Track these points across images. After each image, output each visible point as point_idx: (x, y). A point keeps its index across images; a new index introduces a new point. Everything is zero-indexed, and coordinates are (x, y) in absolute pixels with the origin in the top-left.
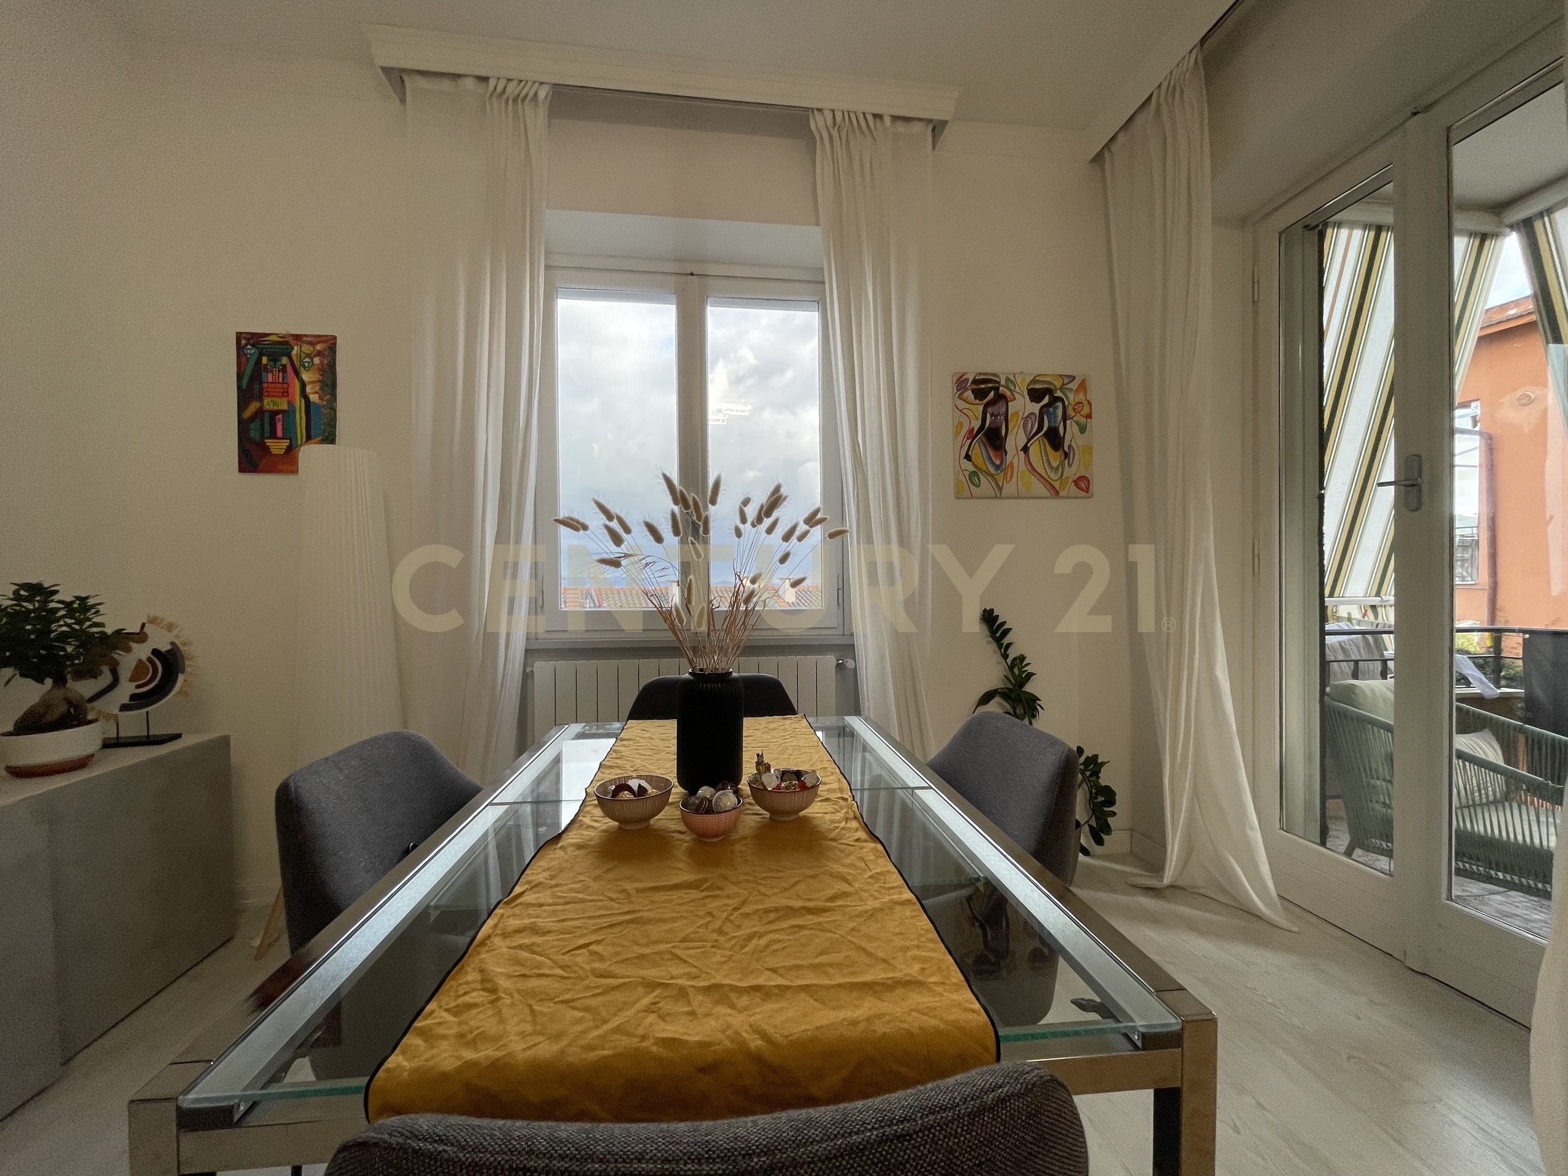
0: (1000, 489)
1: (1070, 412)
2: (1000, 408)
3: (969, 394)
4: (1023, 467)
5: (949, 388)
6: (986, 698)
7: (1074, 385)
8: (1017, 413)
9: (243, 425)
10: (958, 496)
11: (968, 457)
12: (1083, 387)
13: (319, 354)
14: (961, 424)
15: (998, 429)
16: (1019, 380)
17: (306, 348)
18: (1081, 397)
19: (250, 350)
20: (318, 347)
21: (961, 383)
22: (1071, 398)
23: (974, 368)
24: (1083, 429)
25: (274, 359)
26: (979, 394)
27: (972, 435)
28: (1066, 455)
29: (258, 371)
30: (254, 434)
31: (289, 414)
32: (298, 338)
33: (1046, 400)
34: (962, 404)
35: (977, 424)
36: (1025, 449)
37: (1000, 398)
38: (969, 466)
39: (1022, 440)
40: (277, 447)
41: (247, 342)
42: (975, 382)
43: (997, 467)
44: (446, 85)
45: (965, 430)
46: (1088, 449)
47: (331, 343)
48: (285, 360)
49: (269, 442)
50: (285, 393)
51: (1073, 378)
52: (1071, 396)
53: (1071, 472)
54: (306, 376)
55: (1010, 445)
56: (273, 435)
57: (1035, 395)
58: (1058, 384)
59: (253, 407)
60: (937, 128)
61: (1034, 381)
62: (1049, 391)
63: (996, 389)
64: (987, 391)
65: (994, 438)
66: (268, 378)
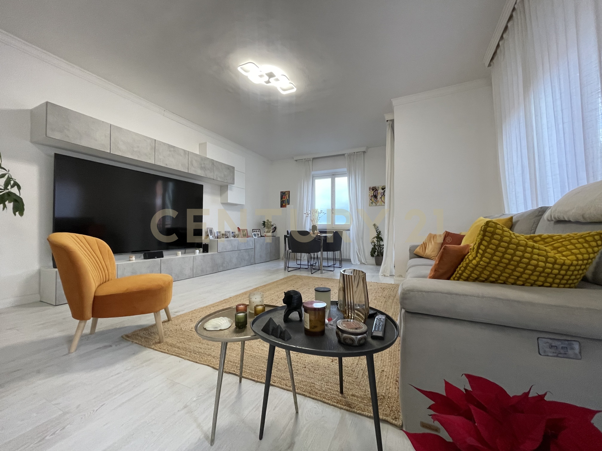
0: (376, 204)
2: (377, 192)
3: (371, 190)
4: (380, 201)
5: (368, 189)
6: (374, 238)
8: (379, 192)
9: (281, 202)
10: (370, 206)
11: (371, 200)
15: (376, 195)
16: (380, 187)
17: (287, 193)
19: (282, 194)
21: (370, 188)
23: (372, 186)
25: (284, 194)
26: (373, 190)
27: (372, 196)
29: (282, 196)
30: (282, 203)
31: (285, 200)
32: (286, 191)
34: (370, 192)
35: (372, 195)
36: (381, 198)
37: (376, 190)
38: (371, 201)
39: (380, 196)
40: (284, 204)
41: (281, 192)
42: (372, 188)
43: (376, 201)
44: (301, 160)
45: (370, 195)
47: (289, 191)
50: (285, 198)
54: (287, 196)
55: (378, 197)
56: (284, 203)
57: (382, 189)
59: (282, 200)
60: (364, 152)
61: (383, 187)
63: (376, 189)
64: (374, 189)
65: (375, 197)
66: (283, 196)
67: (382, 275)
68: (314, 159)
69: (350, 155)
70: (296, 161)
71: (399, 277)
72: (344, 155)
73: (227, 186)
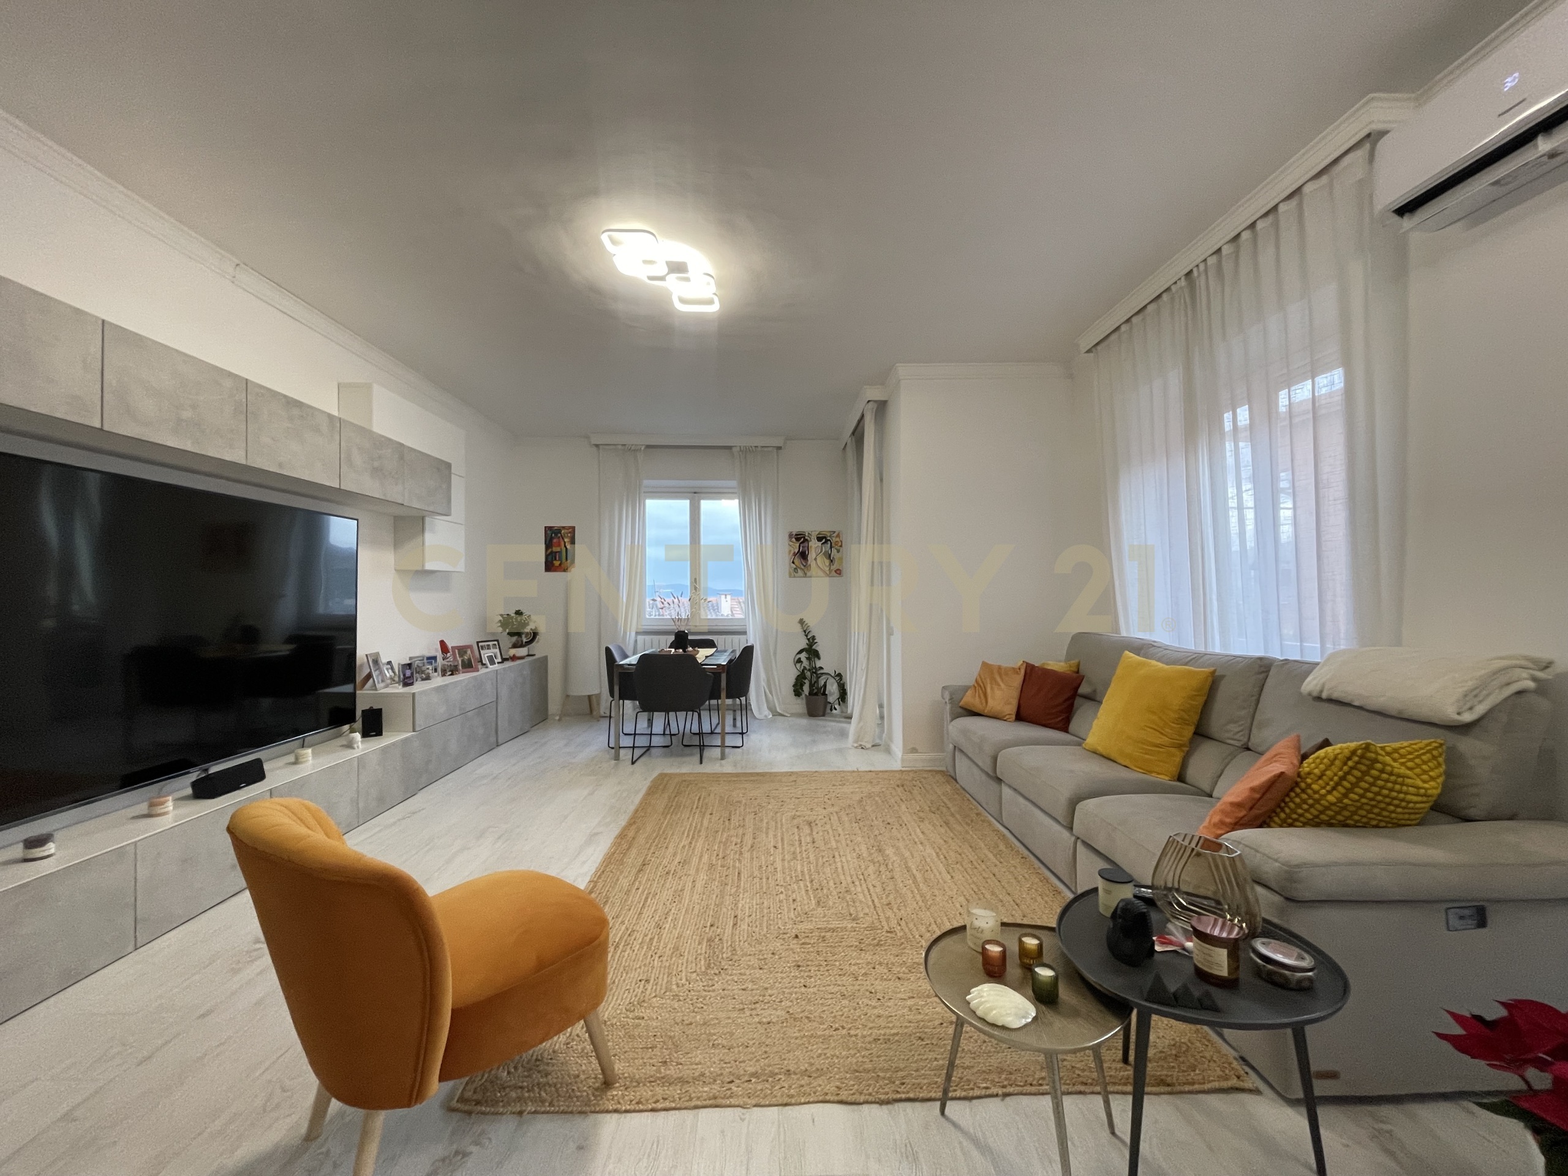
0: (806, 574)
1: (833, 545)
2: (806, 544)
3: (794, 540)
5: (787, 537)
6: (800, 652)
7: (835, 535)
8: (812, 546)
9: (547, 556)
10: (790, 577)
11: (793, 562)
12: (838, 536)
13: (570, 533)
14: (790, 551)
15: (805, 552)
16: (813, 533)
17: (566, 531)
18: (838, 539)
19: (549, 532)
20: (570, 530)
21: (791, 536)
22: (834, 540)
23: (795, 531)
24: (838, 551)
25: (556, 535)
26: (797, 539)
27: (795, 554)
28: (832, 561)
29: (551, 539)
30: (550, 559)
31: (560, 552)
32: (563, 527)
33: (824, 541)
34: (791, 543)
35: (796, 551)
36: (815, 559)
37: (805, 540)
38: (794, 566)
40: (557, 563)
41: (548, 529)
42: (796, 535)
43: (805, 566)
44: (614, 447)
45: (792, 552)
46: (841, 559)
47: (573, 528)
48: (559, 535)
49: (555, 562)
50: (559, 545)
51: (834, 532)
52: (834, 539)
53: (834, 567)
54: (566, 540)
55: (810, 558)
56: (555, 559)
57: (819, 539)
58: (829, 535)
59: (550, 550)
60: (779, 448)
61: (819, 534)
62: (825, 537)
63: (804, 537)
64: (800, 538)
65: (803, 555)
66: (555, 541)
67: (856, 747)
68: (648, 447)
69: (746, 451)
70: (597, 446)
71: (912, 752)
72: (730, 448)
73: (423, 518)
